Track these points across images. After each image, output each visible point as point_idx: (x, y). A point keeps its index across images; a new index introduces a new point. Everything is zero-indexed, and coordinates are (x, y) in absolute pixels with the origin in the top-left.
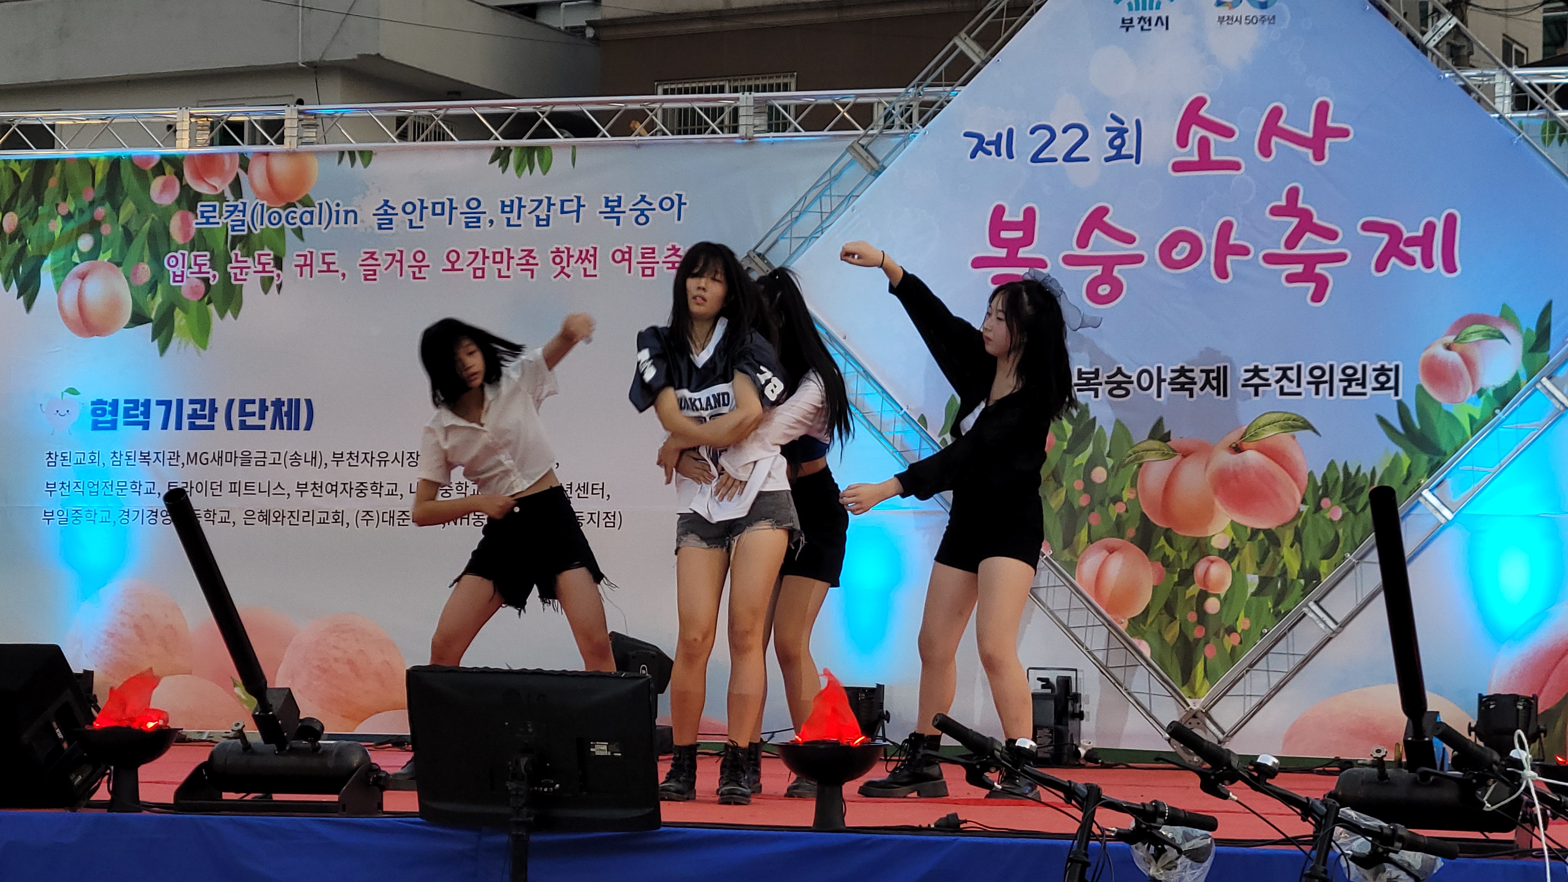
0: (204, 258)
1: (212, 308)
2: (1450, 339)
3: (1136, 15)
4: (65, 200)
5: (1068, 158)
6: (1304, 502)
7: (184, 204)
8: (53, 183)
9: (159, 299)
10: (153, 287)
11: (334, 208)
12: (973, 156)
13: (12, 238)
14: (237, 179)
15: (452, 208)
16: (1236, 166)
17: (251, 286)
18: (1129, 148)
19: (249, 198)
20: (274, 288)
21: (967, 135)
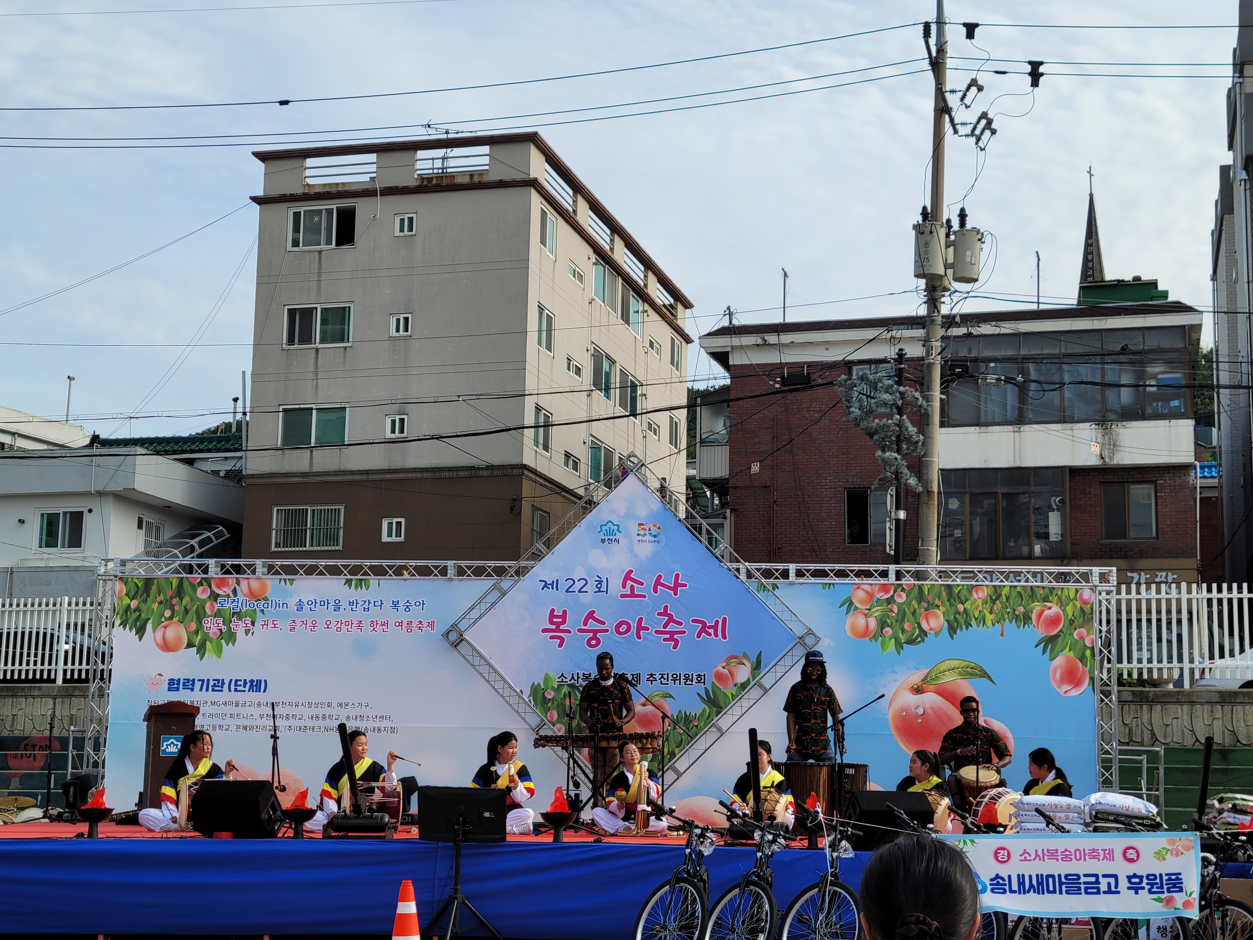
0: (220, 621)
1: (223, 641)
2: (725, 664)
3: (606, 538)
4: (159, 595)
5: (580, 591)
6: (669, 725)
7: (212, 598)
8: (154, 588)
9: (199, 637)
10: (197, 632)
11: (278, 602)
12: (543, 589)
13: (135, 611)
14: (235, 589)
15: (328, 603)
16: (644, 596)
17: (240, 632)
18: (604, 588)
19: (240, 596)
20: (250, 633)
21: (540, 581)
